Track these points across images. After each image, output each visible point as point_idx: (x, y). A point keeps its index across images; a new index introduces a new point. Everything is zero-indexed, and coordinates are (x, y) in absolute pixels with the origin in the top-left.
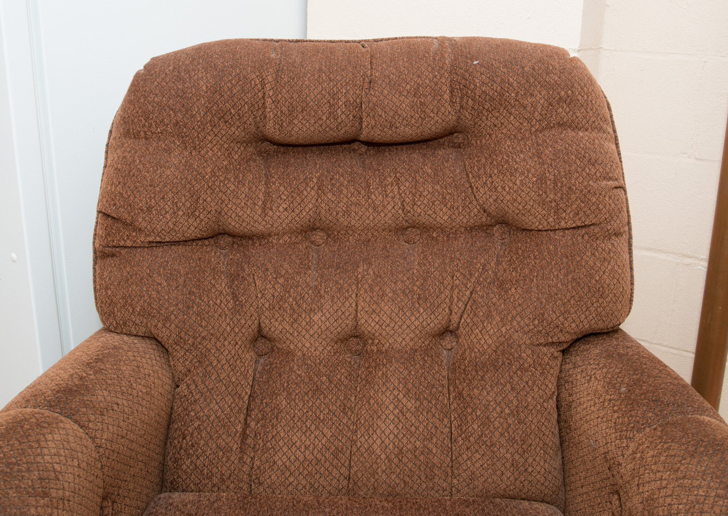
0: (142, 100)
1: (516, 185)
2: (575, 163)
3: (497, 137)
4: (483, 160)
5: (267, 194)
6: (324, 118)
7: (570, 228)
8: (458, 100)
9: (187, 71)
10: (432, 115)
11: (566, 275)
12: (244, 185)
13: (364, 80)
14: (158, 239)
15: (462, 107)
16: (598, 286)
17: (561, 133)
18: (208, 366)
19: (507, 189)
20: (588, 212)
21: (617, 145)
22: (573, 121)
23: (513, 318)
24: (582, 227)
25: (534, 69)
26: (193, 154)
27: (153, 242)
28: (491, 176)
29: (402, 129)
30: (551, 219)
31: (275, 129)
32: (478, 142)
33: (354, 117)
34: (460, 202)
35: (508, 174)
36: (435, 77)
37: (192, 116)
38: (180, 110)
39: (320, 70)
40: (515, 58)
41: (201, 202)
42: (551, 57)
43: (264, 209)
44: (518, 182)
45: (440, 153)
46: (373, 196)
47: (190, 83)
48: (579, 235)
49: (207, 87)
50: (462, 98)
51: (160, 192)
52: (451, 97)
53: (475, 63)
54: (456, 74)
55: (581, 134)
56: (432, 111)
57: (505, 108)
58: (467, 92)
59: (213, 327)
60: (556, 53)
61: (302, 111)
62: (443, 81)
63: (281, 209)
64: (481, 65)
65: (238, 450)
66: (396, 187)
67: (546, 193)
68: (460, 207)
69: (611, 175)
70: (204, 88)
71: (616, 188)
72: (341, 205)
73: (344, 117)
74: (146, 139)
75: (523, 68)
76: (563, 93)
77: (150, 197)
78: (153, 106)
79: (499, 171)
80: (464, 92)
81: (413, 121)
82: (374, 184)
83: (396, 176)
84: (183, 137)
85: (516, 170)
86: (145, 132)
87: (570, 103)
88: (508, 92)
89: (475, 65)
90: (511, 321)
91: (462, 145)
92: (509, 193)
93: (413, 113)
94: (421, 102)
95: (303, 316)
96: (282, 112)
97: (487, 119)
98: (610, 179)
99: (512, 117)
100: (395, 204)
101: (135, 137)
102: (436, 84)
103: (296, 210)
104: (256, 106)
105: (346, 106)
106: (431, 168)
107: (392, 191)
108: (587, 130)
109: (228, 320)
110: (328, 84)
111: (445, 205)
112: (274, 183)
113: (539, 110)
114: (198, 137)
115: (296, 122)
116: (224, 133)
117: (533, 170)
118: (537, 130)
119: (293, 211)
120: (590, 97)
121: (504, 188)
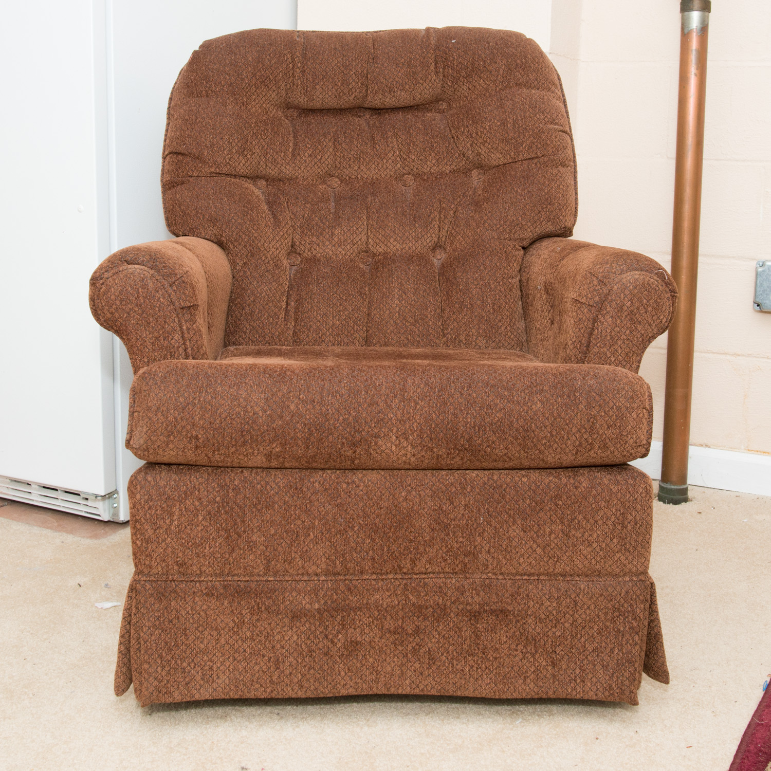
0: (204, 68)
1: (486, 129)
2: (529, 111)
3: (471, 98)
4: (461, 116)
5: (296, 145)
6: (339, 84)
7: (527, 159)
8: (441, 70)
9: (237, 46)
10: (421, 81)
11: (523, 190)
12: (278, 135)
13: (369, 56)
14: (218, 170)
15: (444, 76)
16: (547, 196)
17: (518, 90)
18: (258, 259)
19: (479, 134)
20: (539, 146)
21: (565, 106)
22: (527, 82)
23: (485, 221)
24: (535, 158)
25: (497, 44)
26: (242, 108)
27: (214, 173)
28: (467, 127)
29: (399, 93)
30: (513, 153)
31: (301, 93)
32: (458, 105)
33: (362, 84)
34: (444, 148)
35: (480, 122)
36: (424, 52)
37: (243, 79)
38: (233, 75)
39: (335, 49)
40: (483, 37)
41: (249, 144)
42: (510, 37)
43: (293, 155)
44: (487, 128)
45: (428, 115)
46: (377, 146)
47: (240, 55)
48: (533, 163)
49: (252, 58)
50: (444, 69)
51: (220, 133)
52: (436, 68)
53: (453, 41)
54: (439, 50)
55: (533, 91)
56: (421, 79)
57: (476, 74)
58: (447, 63)
59: (262, 231)
60: (515, 35)
61: (323, 79)
62: (430, 56)
63: (306, 155)
64: (457, 43)
65: (283, 319)
66: (395, 140)
67: (507, 133)
68: (445, 153)
69: (557, 121)
70: (250, 58)
71: (561, 131)
72: (352, 153)
73: (354, 84)
74: (207, 96)
75: (489, 43)
76: (519, 61)
77: (213, 137)
78: (212, 72)
79: (473, 122)
80: (445, 64)
81: (407, 87)
82: (378, 137)
83: (394, 132)
84: (235, 95)
85: (486, 118)
86: (206, 91)
87: (524, 68)
88: (478, 61)
89: (454, 43)
90: (484, 224)
91: (445, 110)
92: (481, 137)
93: (407, 81)
94: (413, 71)
95: (327, 231)
96: (307, 79)
97: (463, 84)
98: (556, 124)
99: (482, 81)
100: (394, 152)
101: (198, 96)
102: (424, 58)
103: (318, 156)
104: (288, 75)
105: (355, 75)
106: (422, 125)
107: (392, 142)
108: (538, 89)
109: (271, 230)
110: (342, 59)
111: (433, 151)
112: (301, 136)
113: (501, 73)
114: (246, 95)
115: (318, 87)
116: (264, 94)
117: (498, 117)
118: (500, 89)
119: (316, 157)
120: (540, 66)
121: (477, 133)
